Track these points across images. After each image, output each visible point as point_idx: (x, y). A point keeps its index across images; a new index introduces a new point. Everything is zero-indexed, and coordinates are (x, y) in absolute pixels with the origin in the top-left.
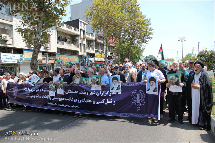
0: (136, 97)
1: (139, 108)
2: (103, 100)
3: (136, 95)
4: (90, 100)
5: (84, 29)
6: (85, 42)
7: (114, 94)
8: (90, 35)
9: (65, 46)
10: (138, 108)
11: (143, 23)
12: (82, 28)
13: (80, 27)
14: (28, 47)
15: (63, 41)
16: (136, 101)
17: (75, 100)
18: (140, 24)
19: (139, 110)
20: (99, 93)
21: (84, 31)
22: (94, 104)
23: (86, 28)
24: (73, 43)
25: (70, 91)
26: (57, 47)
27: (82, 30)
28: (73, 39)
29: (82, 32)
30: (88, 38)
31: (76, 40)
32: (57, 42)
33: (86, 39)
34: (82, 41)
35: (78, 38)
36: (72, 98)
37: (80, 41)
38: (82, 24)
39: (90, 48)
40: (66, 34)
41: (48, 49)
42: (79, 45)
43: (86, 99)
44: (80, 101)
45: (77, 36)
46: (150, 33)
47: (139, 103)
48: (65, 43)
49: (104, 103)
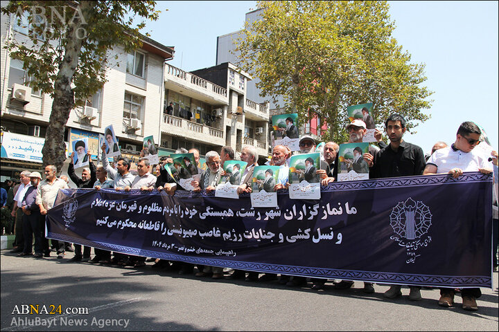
0: (403, 221)
1: (413, 257)
2: (307, 231)
3: (403, 216)
4: (269, 233)
5: (240, 91)
6: (241, 125)
7: (335, 214)
8: (258, 106)
9: (184, 129)
10: (410, 257)
11: (400, 73)
12: (236, 87)
13: (229, 85)
14: (82, 124)
15: (180, 116)
16: (403, 234)
17: (225, 235)
18: (392, 74)
19: (412, 260)
20: (291, 213)
21: (240, 97)
22: (282, 241)
23: (245, 88)
24: (208, 125)
25: (210, 211)
26: (161, 130)
27: (233, 93)
28: (210, 114)
29: (235, 99)
30: (251, 113)
31: (218, 118)
32: (162, 118)
33: (244, 117)
34: (234, 120)
35: (223, 112)
36: (216, 230)
37: (227, 121)
38: (237, 76)
39: (255, 141)
40: (191, 100)
41: (138, 133)
42: (225, 130)
43: (256, 230)
44: (239, 238)
45: (222, 106)
46: (423, 105)
47: (411, 241)
48: (184, 122)
49: (311, 238)
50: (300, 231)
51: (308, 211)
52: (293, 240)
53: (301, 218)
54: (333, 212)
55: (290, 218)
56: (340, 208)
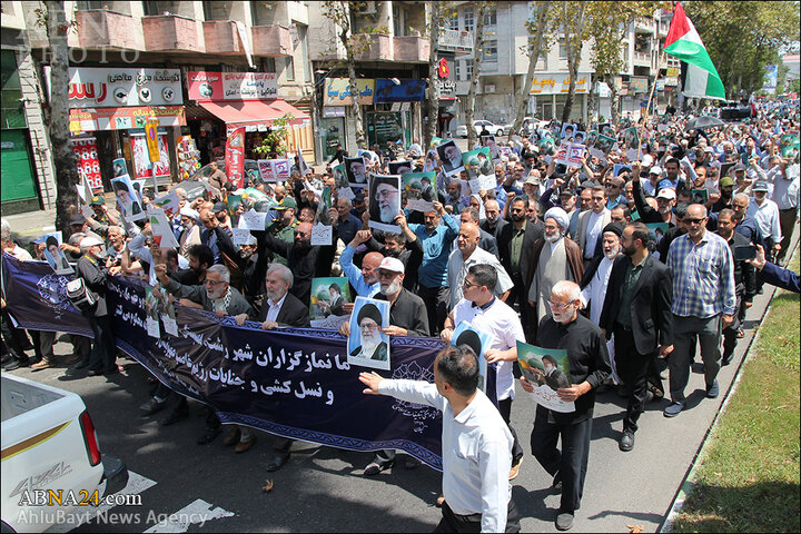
1: (421, 426)
2: (286, 384)
4: (237, 378)
7: (323, 367)
17: (193, 367)
19: (422, 430)
20: (265, 357)
22: (256, 391)
43: (225, 371)
44: (205, 376)
47: (418, 410)
49: (292, 391)
50: (276, 382)
51: (288, 358)
52: (270, 391)
53: (278, 366)
54: (320, 364)
55: (265, 364)
56: (329, 361)
